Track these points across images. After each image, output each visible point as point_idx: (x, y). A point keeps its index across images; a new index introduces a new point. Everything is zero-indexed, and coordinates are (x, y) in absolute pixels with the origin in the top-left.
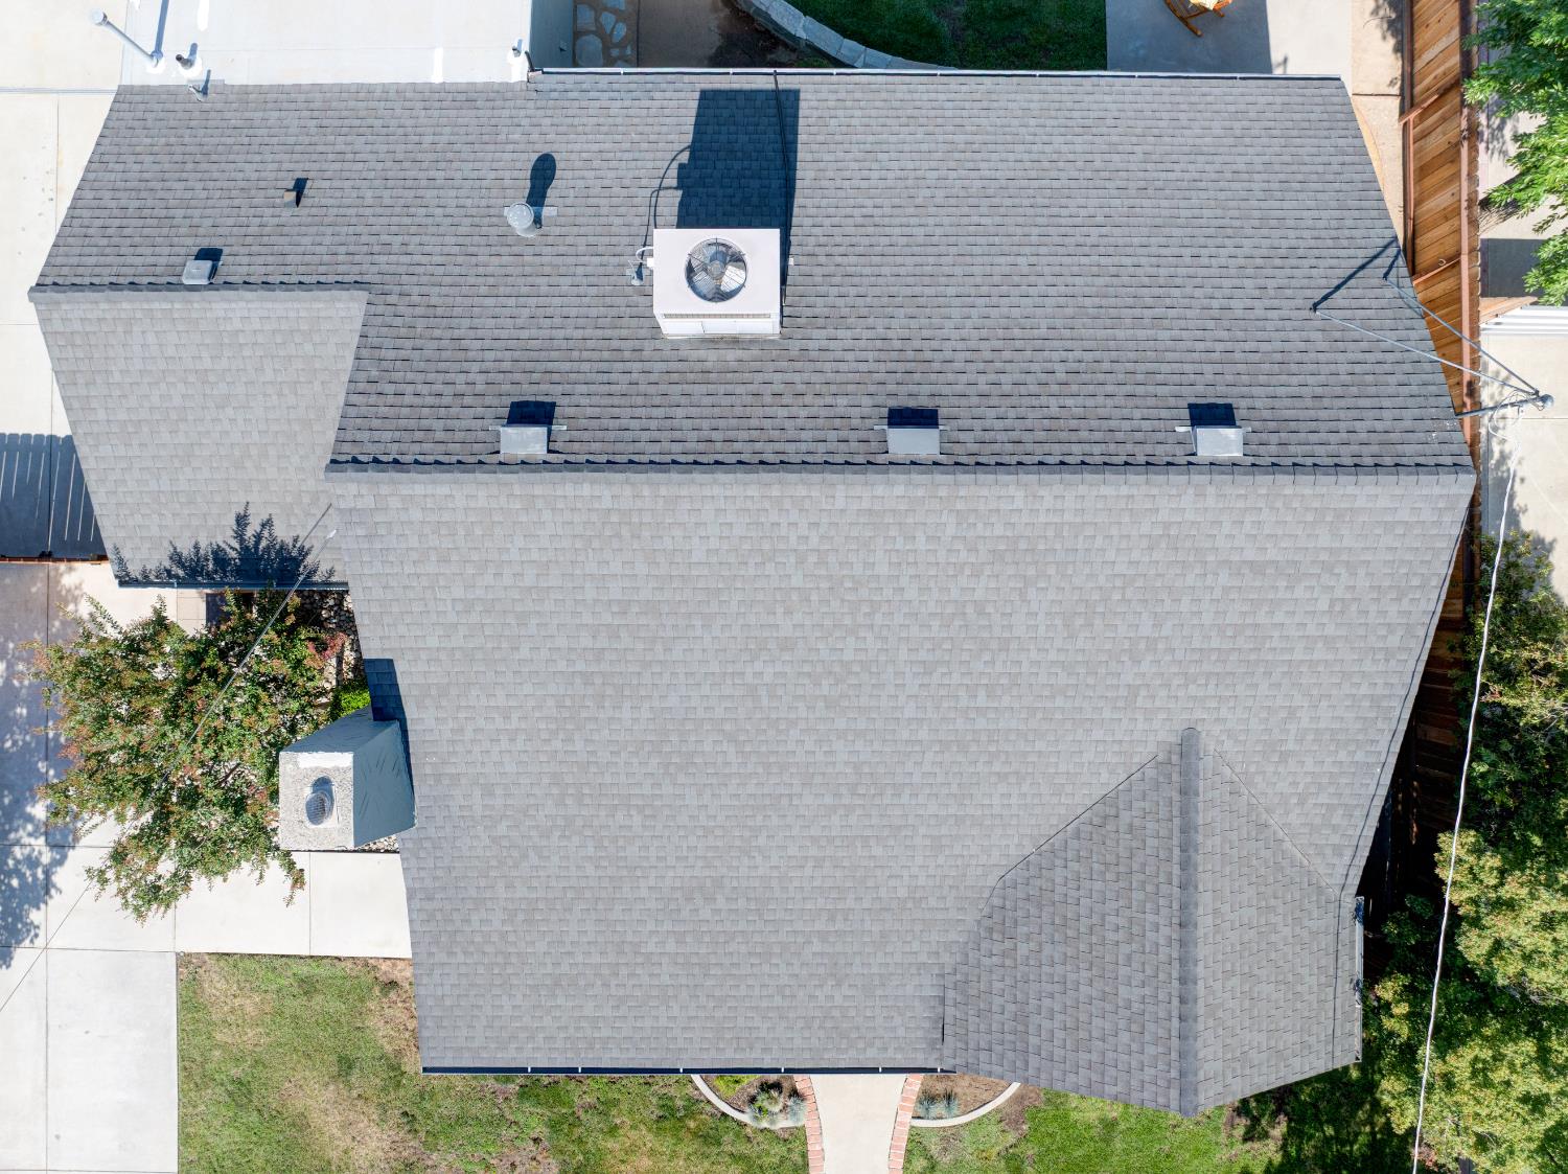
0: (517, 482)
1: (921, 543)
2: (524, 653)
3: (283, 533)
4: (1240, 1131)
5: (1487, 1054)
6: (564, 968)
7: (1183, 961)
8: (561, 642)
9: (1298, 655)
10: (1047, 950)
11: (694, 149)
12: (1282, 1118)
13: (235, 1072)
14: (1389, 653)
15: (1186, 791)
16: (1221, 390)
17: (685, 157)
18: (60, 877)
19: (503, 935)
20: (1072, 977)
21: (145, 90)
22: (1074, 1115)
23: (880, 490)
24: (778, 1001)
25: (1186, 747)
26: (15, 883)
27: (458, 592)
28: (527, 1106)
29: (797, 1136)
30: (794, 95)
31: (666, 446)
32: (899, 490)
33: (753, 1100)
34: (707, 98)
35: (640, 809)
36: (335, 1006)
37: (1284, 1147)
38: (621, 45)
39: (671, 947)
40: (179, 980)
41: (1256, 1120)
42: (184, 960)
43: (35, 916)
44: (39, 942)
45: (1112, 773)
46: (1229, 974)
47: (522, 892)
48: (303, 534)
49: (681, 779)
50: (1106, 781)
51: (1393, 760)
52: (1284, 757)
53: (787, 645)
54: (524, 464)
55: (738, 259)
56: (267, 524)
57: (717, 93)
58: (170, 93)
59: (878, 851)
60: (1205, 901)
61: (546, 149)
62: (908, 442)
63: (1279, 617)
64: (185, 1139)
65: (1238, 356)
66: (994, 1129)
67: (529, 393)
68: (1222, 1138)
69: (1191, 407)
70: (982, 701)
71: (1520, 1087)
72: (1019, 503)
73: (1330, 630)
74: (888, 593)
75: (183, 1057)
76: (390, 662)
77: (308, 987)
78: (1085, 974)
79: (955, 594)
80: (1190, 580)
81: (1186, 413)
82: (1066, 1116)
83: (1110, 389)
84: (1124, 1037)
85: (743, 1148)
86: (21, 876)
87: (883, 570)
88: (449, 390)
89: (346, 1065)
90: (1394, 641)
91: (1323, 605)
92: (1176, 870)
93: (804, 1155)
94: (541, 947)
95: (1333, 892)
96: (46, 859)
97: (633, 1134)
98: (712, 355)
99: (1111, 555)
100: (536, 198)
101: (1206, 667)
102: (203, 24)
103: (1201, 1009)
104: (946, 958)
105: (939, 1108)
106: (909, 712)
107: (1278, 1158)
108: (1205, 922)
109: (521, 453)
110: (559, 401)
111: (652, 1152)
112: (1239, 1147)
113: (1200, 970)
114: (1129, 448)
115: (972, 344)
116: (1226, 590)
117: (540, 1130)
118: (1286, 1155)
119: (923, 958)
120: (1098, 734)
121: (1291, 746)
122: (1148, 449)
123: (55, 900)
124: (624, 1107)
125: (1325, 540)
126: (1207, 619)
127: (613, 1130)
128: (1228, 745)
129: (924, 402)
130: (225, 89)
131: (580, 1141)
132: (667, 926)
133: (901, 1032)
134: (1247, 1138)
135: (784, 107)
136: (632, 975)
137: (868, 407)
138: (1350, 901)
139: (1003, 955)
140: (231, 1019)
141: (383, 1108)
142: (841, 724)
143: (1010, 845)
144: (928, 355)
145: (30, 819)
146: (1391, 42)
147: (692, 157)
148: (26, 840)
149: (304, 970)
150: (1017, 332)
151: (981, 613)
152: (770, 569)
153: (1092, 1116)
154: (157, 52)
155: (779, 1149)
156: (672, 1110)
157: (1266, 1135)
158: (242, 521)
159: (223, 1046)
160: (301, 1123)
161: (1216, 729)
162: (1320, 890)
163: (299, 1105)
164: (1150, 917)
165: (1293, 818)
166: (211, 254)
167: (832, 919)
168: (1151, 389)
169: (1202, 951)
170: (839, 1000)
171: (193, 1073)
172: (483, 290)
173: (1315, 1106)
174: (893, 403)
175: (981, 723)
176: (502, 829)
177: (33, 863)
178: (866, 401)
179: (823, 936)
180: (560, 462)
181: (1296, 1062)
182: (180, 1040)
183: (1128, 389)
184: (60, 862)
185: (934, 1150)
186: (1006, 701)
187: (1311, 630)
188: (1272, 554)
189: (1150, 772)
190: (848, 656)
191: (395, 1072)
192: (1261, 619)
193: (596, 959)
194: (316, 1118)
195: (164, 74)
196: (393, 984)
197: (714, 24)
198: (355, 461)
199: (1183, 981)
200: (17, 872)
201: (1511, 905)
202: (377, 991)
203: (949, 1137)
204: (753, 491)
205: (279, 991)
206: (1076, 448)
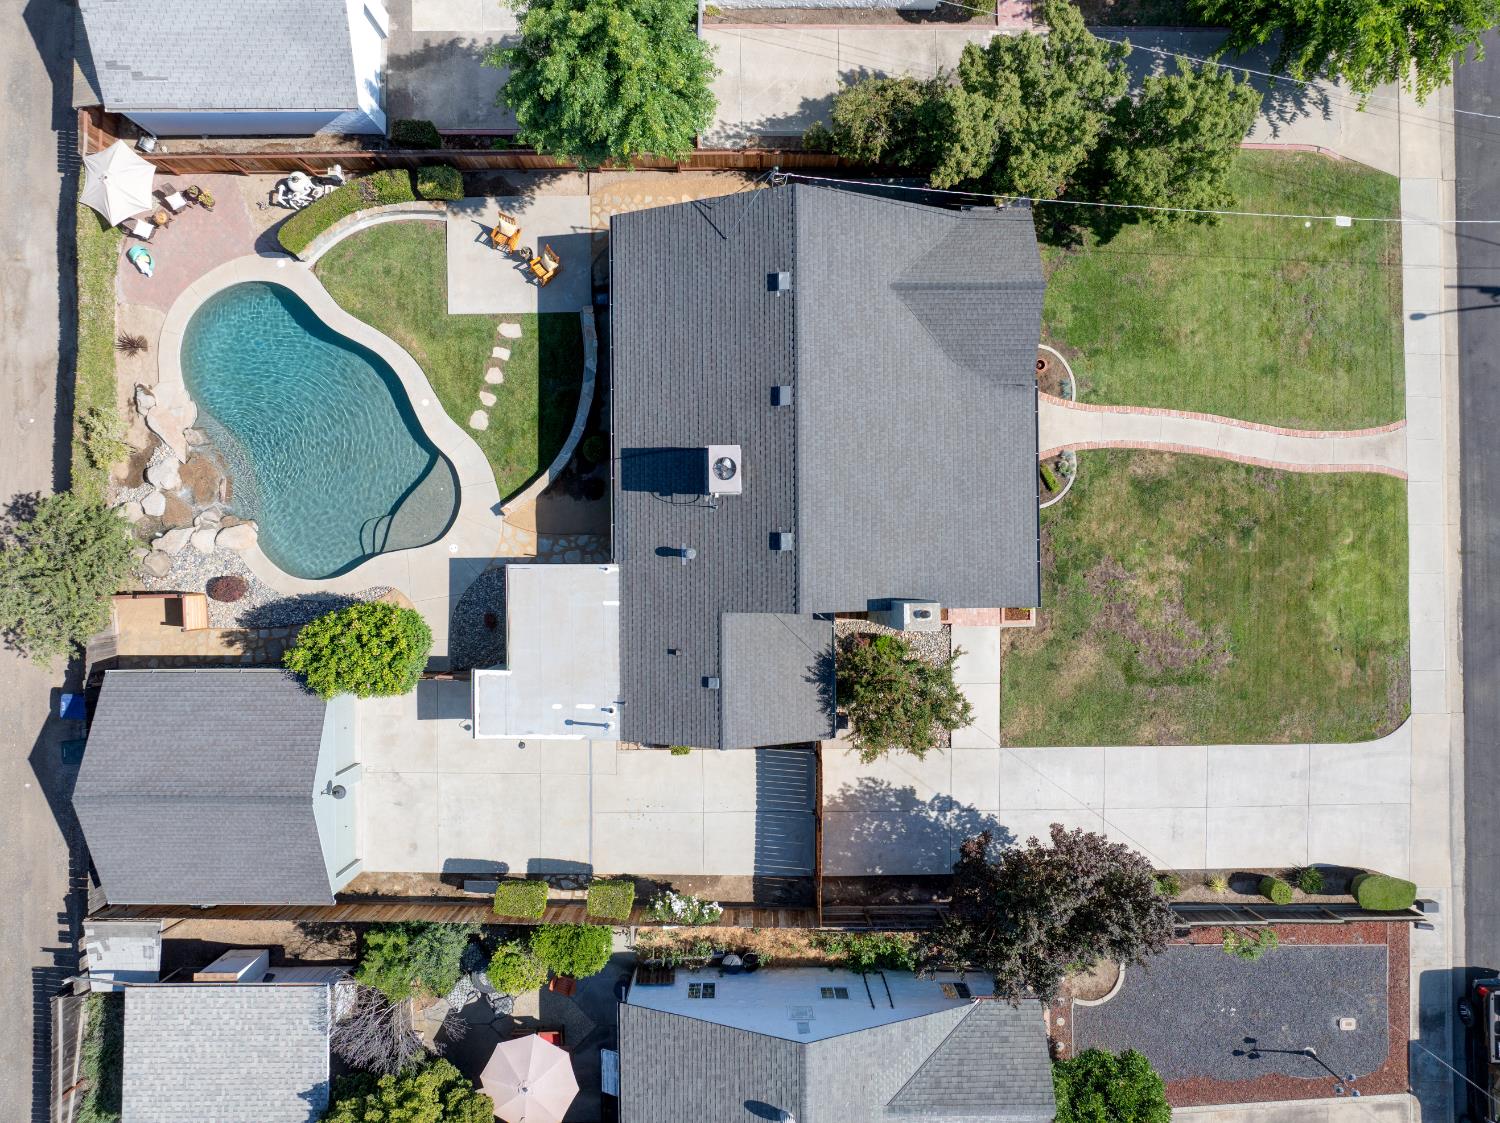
0: (802, 544)
1: (822, 393)
2: (864, 548)
3: (813, 663)
4: (1078, 247)
5: (1017, 173)
6: (993, 544)
7: (984, 288)
8: (860, 533)
9: (862, 246)
10: (982, 342)
11: (652, 491)
12: (1072, 227)
13: (1056, 719)
14: (861, 209)
15: (916, 287)
16: (761, 278)
17: (657, 494)
18: (965, 804)
19: (980, 569)
20: (993, 332)
21: (623, 731)
22: (1070, 325)
23: (804, 408)
24: (1006, 455)
25: (897, 287)
26: (968, 826)
27: (842, 571)
28: (1069, 580)
29: (1081, 455)
30: (624, 451)
31: (788, 489)
32: (804, 401)
33: (1063, 475)
34: (626, 486)
35: (925, 509)
36: (1023, 672)
37: (1086, 227)
38: (569, 542)
39: (984, 499)
40: (1013, 746)
41: (1073, 240)
42: (1003, 745)
43: (984, 816)
44: (996, 814)
45: (908, 317)
46: (990, 270)
47: (961, 560)
48: (813, 655)
49: (913, 490)
50: (912, 319)
51: (903, 203)
52: (902, 247)
53: (860, 446)
54: (795, 541)
55: (721, 461)
56: (809, 669)
57: (623, 483)
58: (624, 717)
59: (942, 412)
60: (960, 279)
61: (653, 552)
62: (785, 397)
63: (848, 254)
64: (1088, 743)
65: (747, 270)
66: (1077, 362)
67: (766, 542)
68: (1081, 255)
69: (769, 290)
70: (880, 370)
71: (1030, 161)
72: (808, 356)
73: (853, 234)
74: (841, 406)
75: (1049, 744)
76: (869, 601)
77: (1015, 685)
78: (991, 327)
79: (841, 380)
80: (834, 290)
81: (772, 292)
82: (1071, 329)
83: (762, 321)
84: (1016, 311)
85: (1087, 481)
86: (966, 823)
87: (832, 407)
88: (765, 574)
89: (1052, 666)
90: (857, 208)
91: (843, 237)
92: (948, 291)
93: (1090, 451)
94: (985, 554)
95: (959, 221)
96: (957, 812)
97: (1081, 530)
98: (749, 475)
99: (826, 320)
100: (679, 553)
101: (867, 281)
102: (592, 706)
103: (1003, 281)
104: (987, 384)
105: (1067, 389)
106: (886, 398)
107: (1090, 229)
108: (968, 280)
109: (791, 542)
110: (769, 531)
111: (1090, 522)
112: (1085, 247)
113: (987, 281)
114: (787, 314)
115: (743, 374)
116: (838, 275)
117: (1080, 573)
118: (1089, 225)
119: (987, 394)
120: (894, 323)
121: (898, 245)
122: (787, 307)
123: (976, 806)
124: (1068, 535)
125: (820, 239)
126: (849, 282)
127: (1079, 540)
128: (897, 271)
129: (769, 391)
130: (623, 694)
131: (1084, 555)
132: (975, 500)
133: (1020, 403)
134: (1081, 243)
135: (629, 455)
136: (996, 516)
137: (770, 413)
138: (964, 214)
139: (985, 360)
140: (1031, 721)
141: (1071, 648)
142: (890, 426)
143: (939, 357)
144: (748, 391)
145: (937, 819)
146: (562, 176)
147: (657, 491)
148: (948, 821)
149: (1007, 687)
150: (737, 357)
151: (847, 370)
152: (832, 451)
153: (1070, 317)
154: (606, 726)
155: (1087, 463)
156: (1069, 512)
157: (1080, 235)
158: (808, 680)
159: (1044, 725)
160: (1079, 688)
161: (891, 276)
162: (958, 227)
163: (1070, 688)
164: (967, 301)
165: (927, 241)
166: (705, 682)
167: (971, 432)
168: (761, 305)
169: (980, 280)
170: (1006, 429)
171: (1056, 740)
172: (721, 568)
173: (1065, 212)
174: (769, 404)
175: (890, 370)
176: (934, 565)
177: (959, 817)
178: (768, 414)
179: (978, 435)
180: (795, 527)
181: (1029, 238)
182: (1041, 746)
183: (762, 314)
184: (957, 803)
185: (1086, 390)
186: (881, 360)
187: (852, 241)
188: (825, 259)
189: (908, 302)
190: (864, 422)
191: (1054, 643)
192: (848, 261)
193: (989, 531)
194: (1076, 681)
195: (614, 720)
196: (1012, 644)
197: (559, 498)
198: (795, 604)
199: (992, 288)
200: (963, 825)
201: (958, 163)
202: (1015, 652)
203: (1081, 384)
204: (804, 455)
205: (1017, 698)
206: (787, 335)
